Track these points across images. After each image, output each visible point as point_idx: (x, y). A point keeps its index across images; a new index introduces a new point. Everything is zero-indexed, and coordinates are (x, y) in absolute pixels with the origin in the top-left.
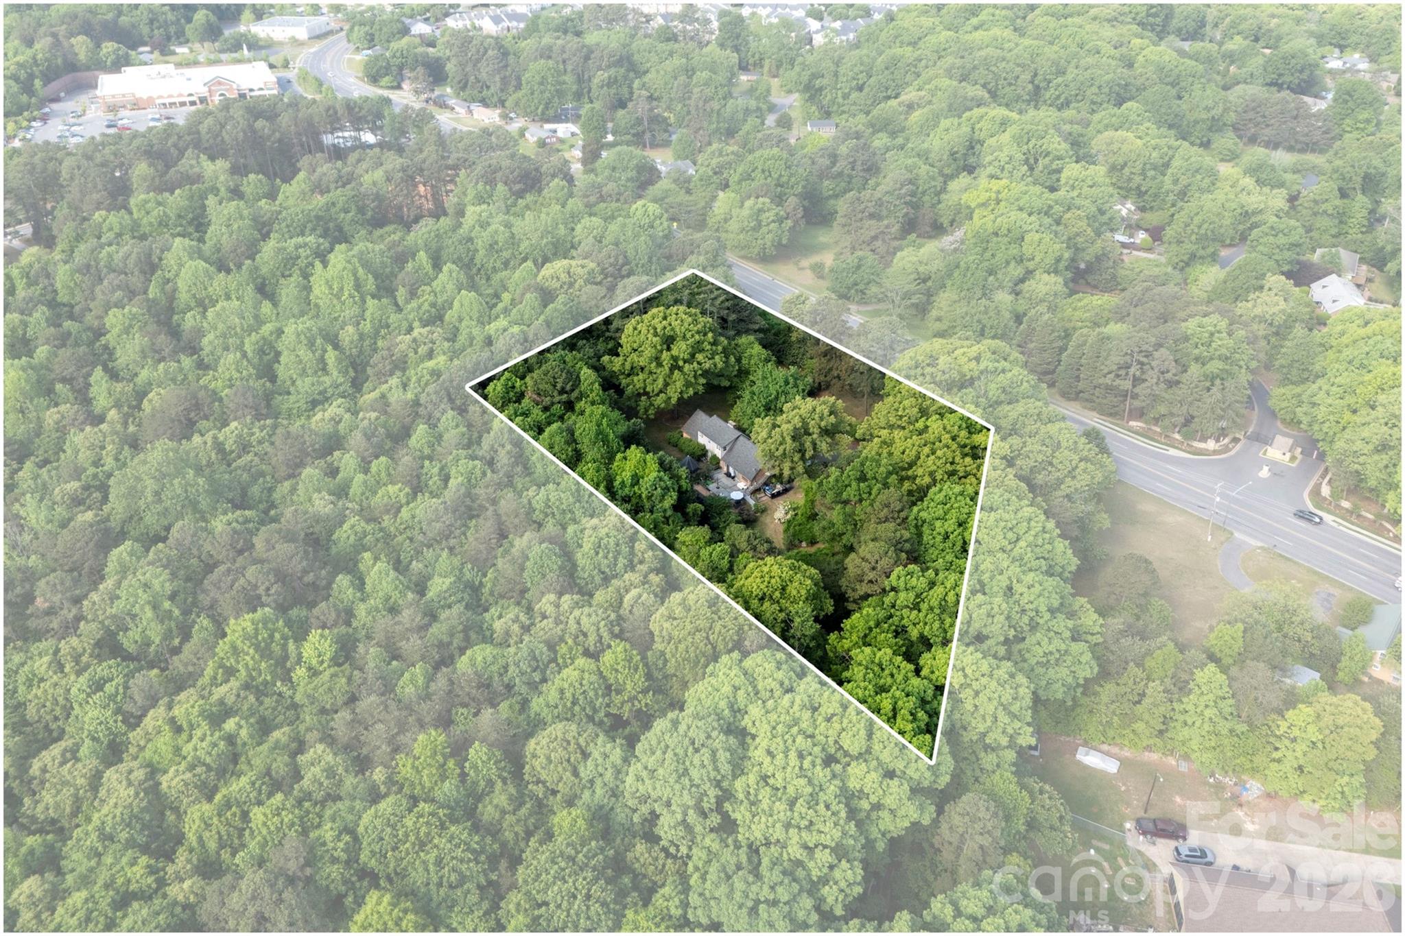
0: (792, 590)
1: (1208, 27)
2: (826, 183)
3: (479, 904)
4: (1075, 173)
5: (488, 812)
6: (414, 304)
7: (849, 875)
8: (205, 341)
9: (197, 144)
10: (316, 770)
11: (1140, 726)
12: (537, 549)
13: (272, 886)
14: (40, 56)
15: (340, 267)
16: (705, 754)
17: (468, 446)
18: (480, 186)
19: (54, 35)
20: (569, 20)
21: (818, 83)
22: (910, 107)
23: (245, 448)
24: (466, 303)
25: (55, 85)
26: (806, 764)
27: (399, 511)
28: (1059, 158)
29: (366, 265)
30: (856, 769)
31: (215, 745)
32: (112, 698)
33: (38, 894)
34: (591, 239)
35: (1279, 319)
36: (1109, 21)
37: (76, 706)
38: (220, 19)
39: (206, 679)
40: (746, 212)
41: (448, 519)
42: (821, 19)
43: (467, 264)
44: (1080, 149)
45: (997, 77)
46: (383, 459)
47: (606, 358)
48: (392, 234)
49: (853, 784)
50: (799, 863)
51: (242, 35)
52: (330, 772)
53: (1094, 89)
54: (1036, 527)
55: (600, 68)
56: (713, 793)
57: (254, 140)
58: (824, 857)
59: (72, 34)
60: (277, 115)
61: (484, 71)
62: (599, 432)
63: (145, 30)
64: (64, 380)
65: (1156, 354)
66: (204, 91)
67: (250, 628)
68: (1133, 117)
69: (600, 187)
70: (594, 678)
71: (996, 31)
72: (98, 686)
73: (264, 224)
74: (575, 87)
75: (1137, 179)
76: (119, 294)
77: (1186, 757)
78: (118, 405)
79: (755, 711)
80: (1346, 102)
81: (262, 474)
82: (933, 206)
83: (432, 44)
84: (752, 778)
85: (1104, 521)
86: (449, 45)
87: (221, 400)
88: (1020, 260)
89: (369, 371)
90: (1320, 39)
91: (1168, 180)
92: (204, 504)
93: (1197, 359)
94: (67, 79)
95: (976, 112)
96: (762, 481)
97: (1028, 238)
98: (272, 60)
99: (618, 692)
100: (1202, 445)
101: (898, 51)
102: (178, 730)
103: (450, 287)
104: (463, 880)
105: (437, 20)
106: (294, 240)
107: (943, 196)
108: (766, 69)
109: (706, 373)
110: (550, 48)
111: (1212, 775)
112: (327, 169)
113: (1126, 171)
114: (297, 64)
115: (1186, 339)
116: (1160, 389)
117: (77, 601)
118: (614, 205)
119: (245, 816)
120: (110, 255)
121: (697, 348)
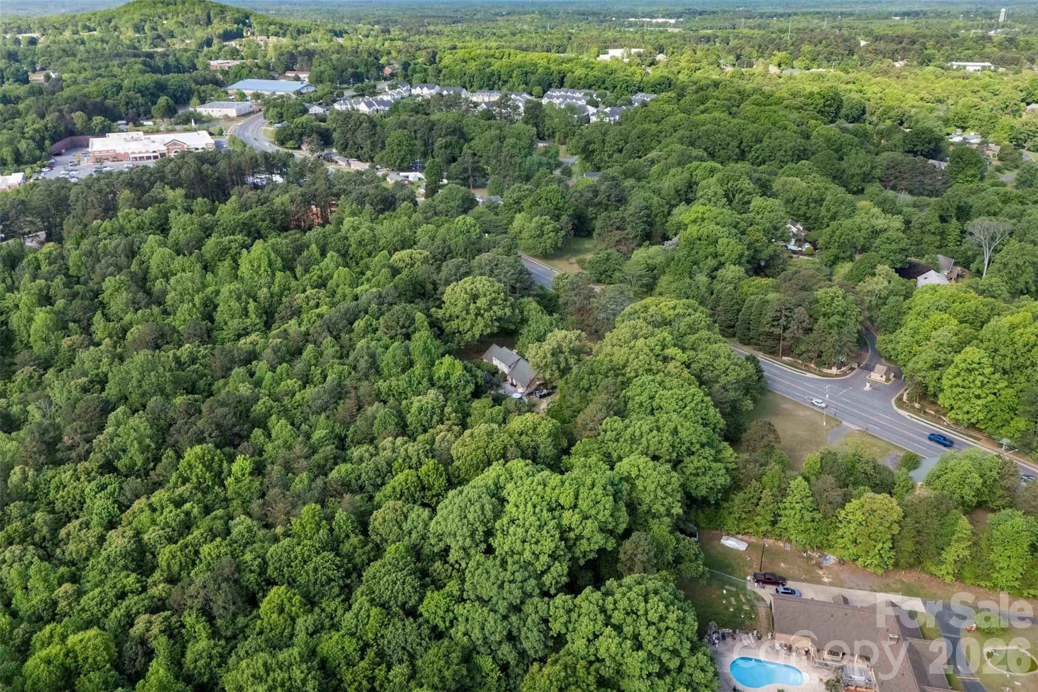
0: (540, 430)
1: (867, 115)
2: (590, 209)
3: (338, 596)
4: (759, 203)
5: (346, 547)
6: (307, 276)
7: (560, 570)
8: (169, 297)
9: (162, 179)
10: (241, 527)
11: (758, 519)
12: (382, 412)
13: (215, 581)
14: (50, 125)
15: (259, 252)
16: (478, 506)
17: (341, 357)
18: (354, 206)
19: (60, 111)
20: (420, 105)
21: (591, 147)
22: (653, 162)
23: (194, 361)
24: (342, 274)
25: (59, 144)
26: (537, 510)
27: (294, 395)
28: (749, 194)
29: (277, 252)
30: (567, 514)
31: (178, 515)
32: (112, 494)
33: (70, 592)
34: (427, 238)
35: (884, 293)
36: (796, 109)
37: (88, 500)
38: (176, 103)
39: (171, 485)
40: (533, 225)
41: (326, 397)
42: (597, 107)
43: (344, 254)
44: (765, 189)
45: (714, 143)
46: (284, 365)
47: (433, 309)
48: (294, 234)
49: (565, 522)
50: (530, 563)
51: (191, 113)
52: (249, 530)
53: (782, 153)
54: (698, 399)
55: (440, 136)
56: (481, 529)
57: (201, 177)
58: (544, 559)
59: (72, 111)
60: (217, 162)
61: (360, 136)
62: (425, 347)
63: (123, 109)
64: (75, 321)
65: (796, 310)
66: (163, 149)
67: (200, 452)
68: (806, 170)
69: (435, 207)
70: (415, 479)
71: (716, 114)
72: (103, 487)
73: (207, 229)
74: (422, 149)
75: (804, 209)
76: (112, 269)
77: (789, 541)
78: (110, 336)
79: (510, 486)
80: (957, 162)
81: (205, 375)
82: (663, 224)
83: (323, 120)
84: (505, 520)
85: (748, 404)
86: (335, 120)
87: (178, 332)
88: (715, 256)
89: (276, 315)
90: (947, 122)
91: (823, 209)
92: (168, 390)
93: (824, 315)
94: (68, 140)
95: (695, 163)
96: (533, 387)
97: (720, 241)
98: (211, 130)
99: (429, 489)
100: (829, 371)
101: (646, 126)
102: (154, 510)
103: (332, 265)
104: (330, 580)
105: (327, 105)
106: (228, 238)
107: (669, 218)
108: (557, 139)
109: (499, 319)
110: (406, 122)
111: (806, 551)
112: (250, 195)
113: (796, 203)
114: (228, 133)
115: (817, 301)
116: (799, 334)
117: (89, 441)
118: (444, 218)
119: (197, 553)
120: (105, 246)
121: (493, 302)
